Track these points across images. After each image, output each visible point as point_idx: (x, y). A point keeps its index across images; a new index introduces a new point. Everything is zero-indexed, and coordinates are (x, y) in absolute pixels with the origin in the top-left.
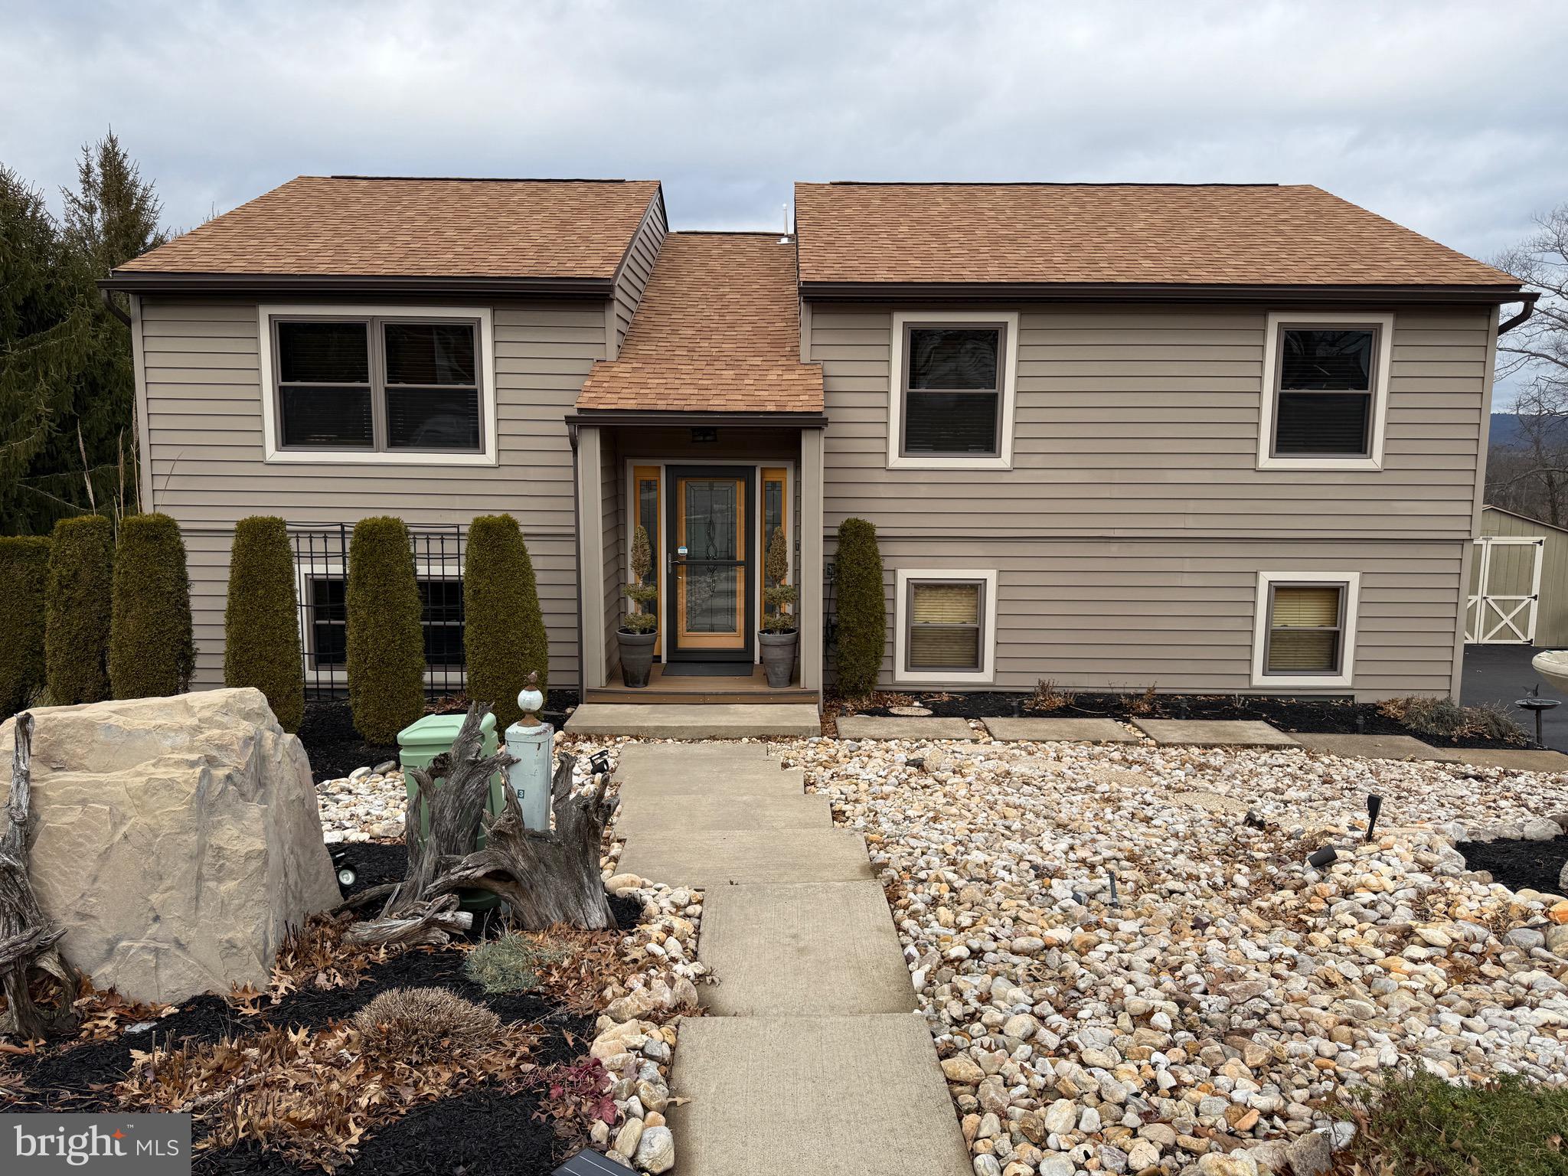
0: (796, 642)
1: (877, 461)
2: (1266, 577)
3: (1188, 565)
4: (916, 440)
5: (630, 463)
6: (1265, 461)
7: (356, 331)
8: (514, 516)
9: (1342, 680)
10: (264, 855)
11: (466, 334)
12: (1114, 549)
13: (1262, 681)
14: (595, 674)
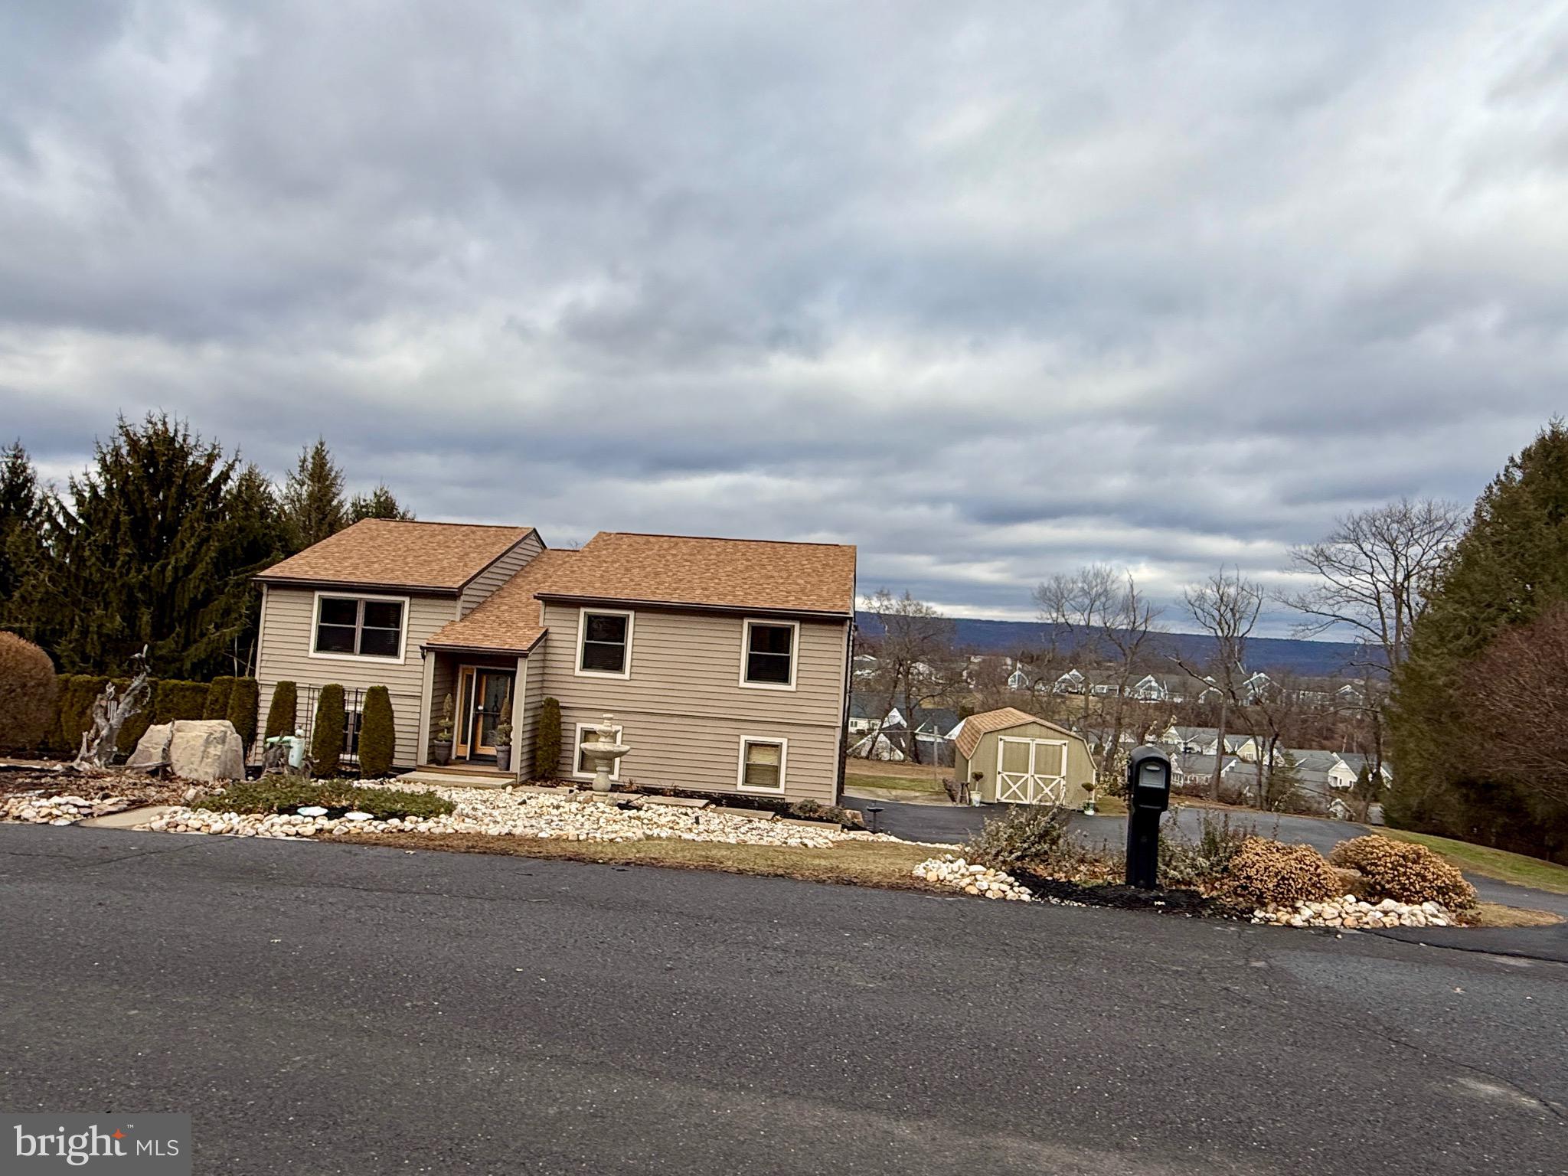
0: (509, 751)
1: (570, 672)
2: (743, 738)
3: (708, 730)
4: (587, 665)
5: (462, 667)
6: (742, 684)
7: (354, 604)
8: (387, 686)
9: (781, 790)
10: (220, 757)
11: (398, 607)
12: (675, 720)
13: (742, 788)
14: (423, 759)
